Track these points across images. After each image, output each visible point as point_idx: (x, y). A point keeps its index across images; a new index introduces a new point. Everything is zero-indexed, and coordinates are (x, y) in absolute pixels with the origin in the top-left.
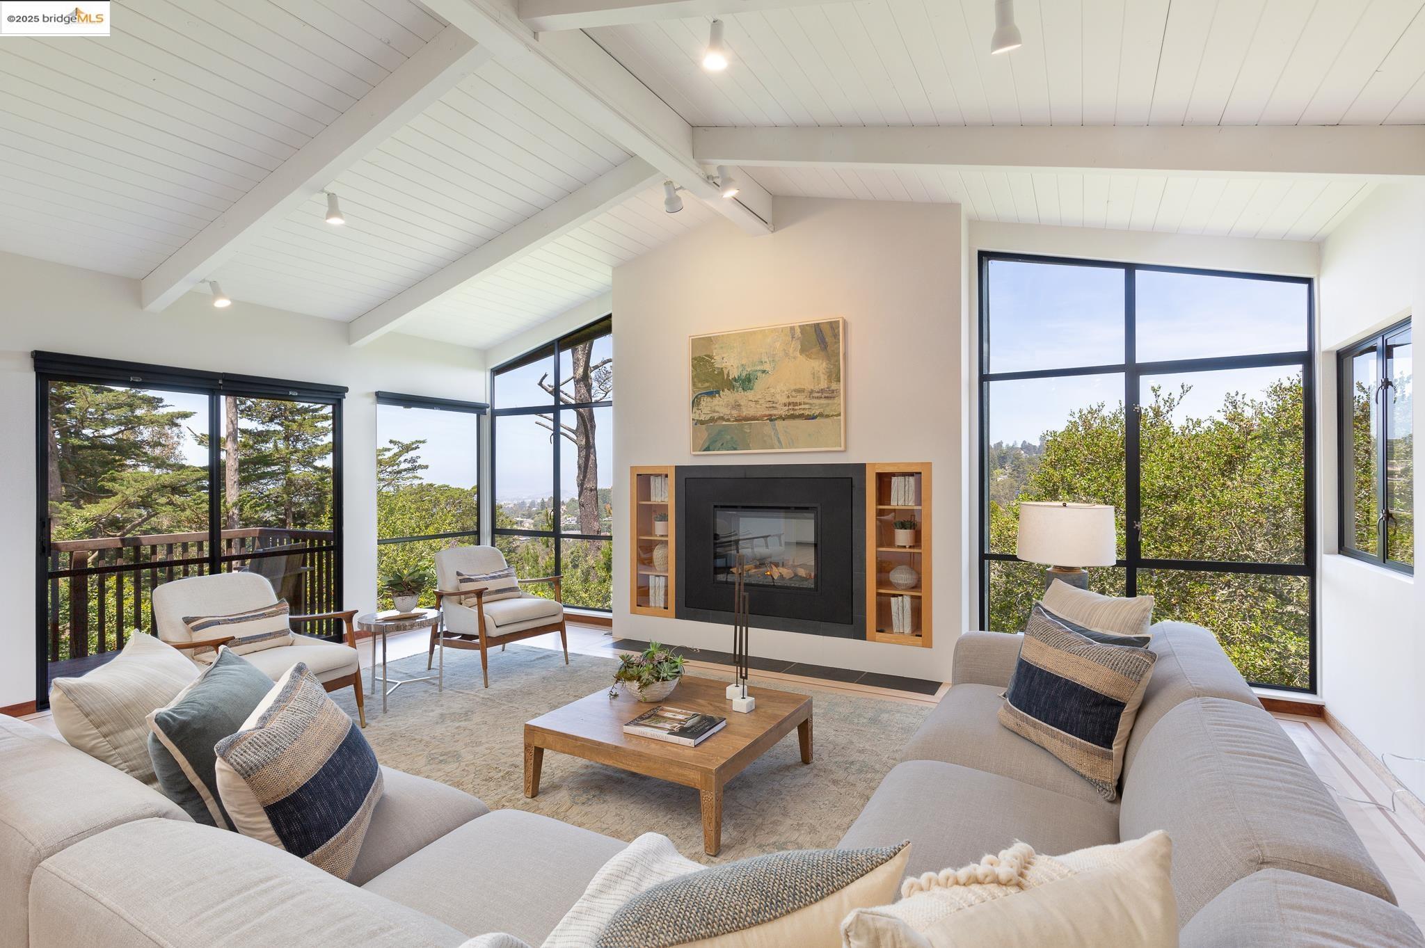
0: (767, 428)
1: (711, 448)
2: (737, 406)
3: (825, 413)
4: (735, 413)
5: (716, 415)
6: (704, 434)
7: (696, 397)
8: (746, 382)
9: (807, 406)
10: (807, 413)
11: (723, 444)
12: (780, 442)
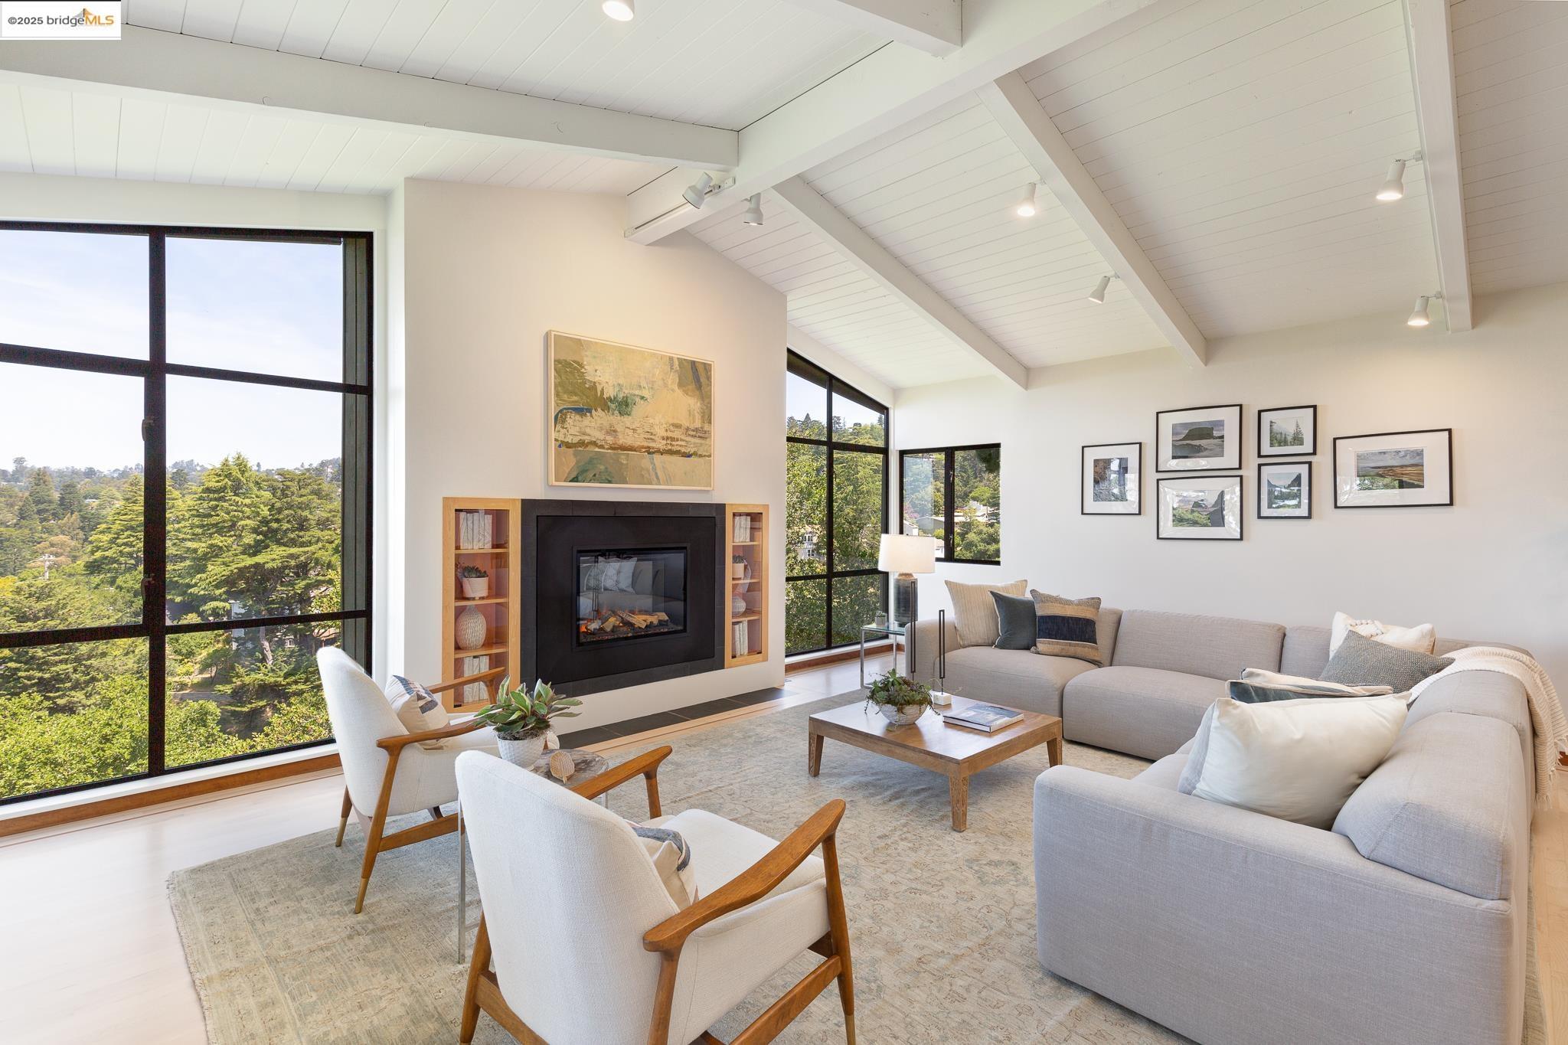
0: (645, 461)
1: (580, 478)
2: (612, 432)
3: (699, 453)
4: (610, 439)
5: (587, 439)
6: (571, 460)
7: (561, 411)
8: (624, 406)
9: (683, 443)
10: (683, 450)
11: (595, 475)
12: (658, 478)
